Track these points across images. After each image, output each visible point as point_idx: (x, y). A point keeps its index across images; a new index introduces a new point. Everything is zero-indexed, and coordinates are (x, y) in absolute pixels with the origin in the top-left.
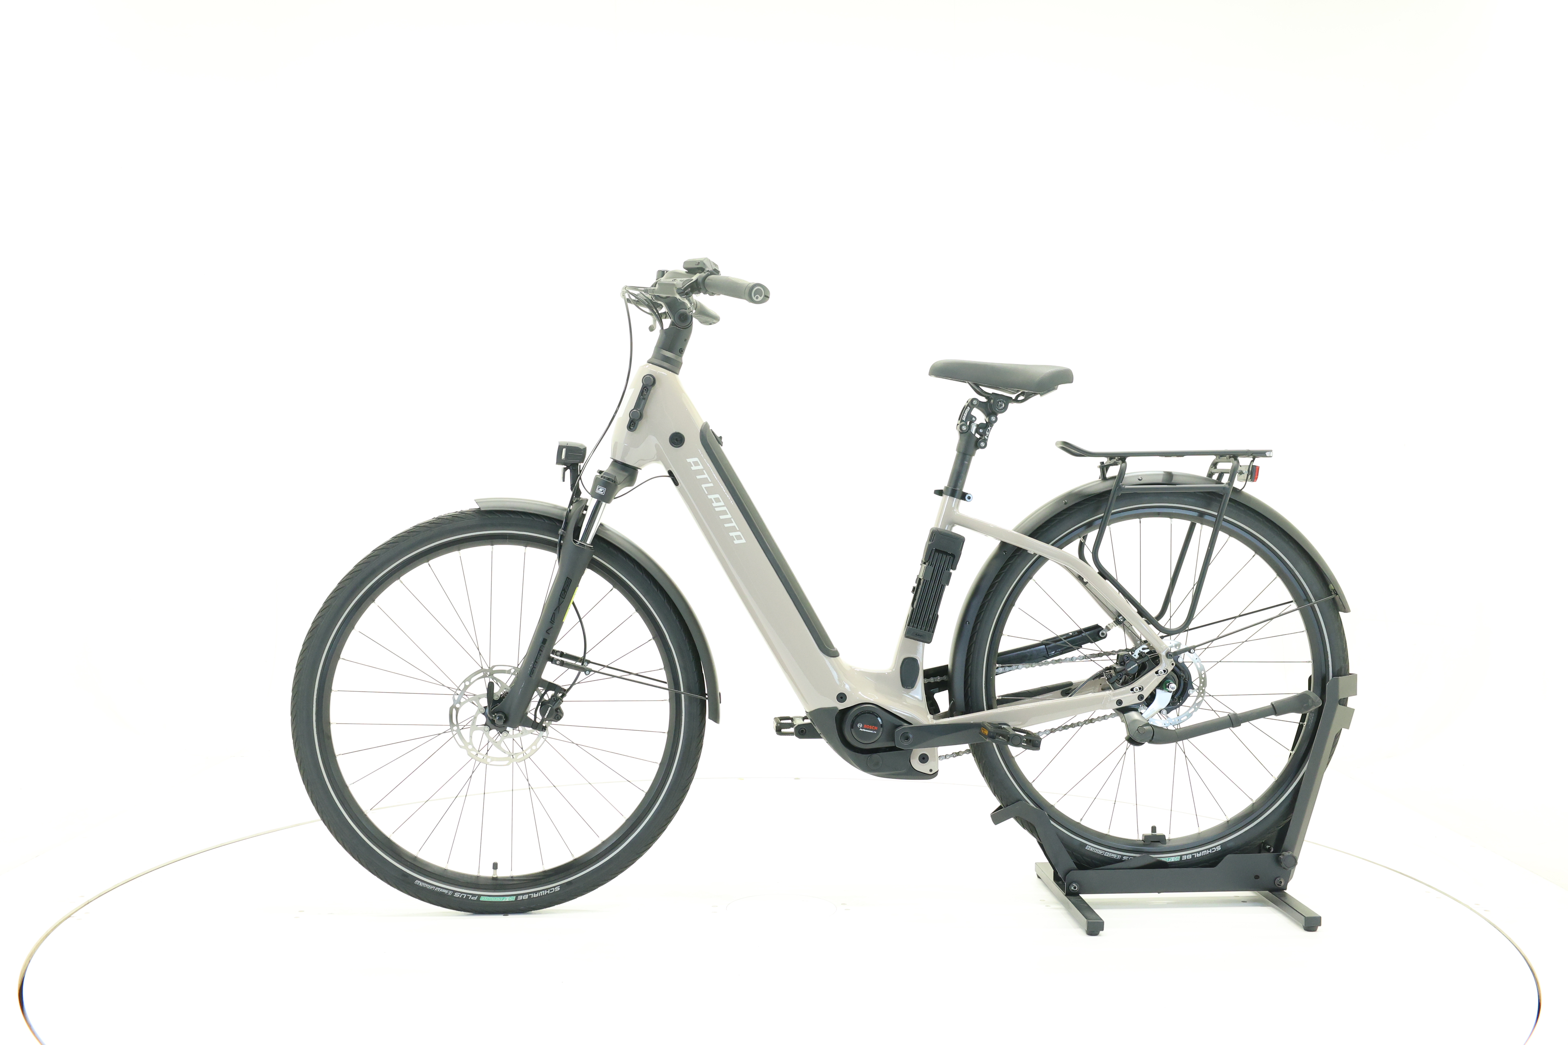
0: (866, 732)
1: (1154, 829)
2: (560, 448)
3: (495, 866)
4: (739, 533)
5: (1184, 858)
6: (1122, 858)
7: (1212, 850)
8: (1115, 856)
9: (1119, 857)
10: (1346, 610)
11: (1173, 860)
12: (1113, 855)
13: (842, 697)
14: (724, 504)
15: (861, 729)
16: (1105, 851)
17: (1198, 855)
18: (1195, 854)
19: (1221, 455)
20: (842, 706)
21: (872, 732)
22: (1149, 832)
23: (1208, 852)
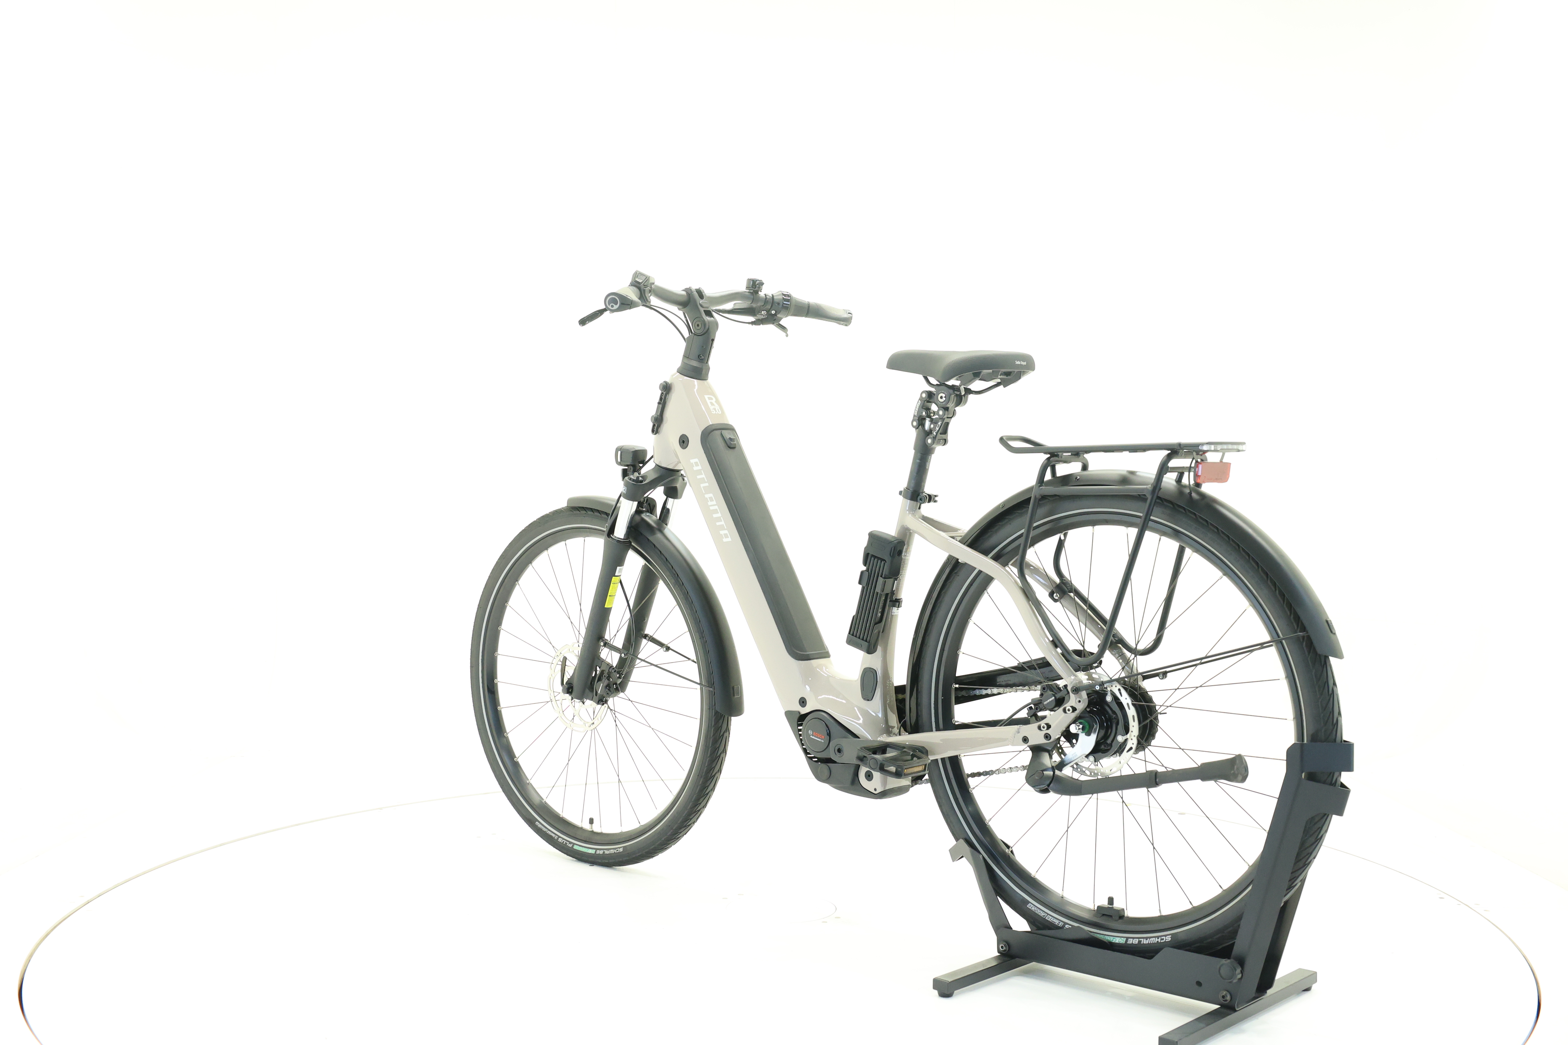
0: (815, 739)
1: (1111, 900)
2: (617, 450)
3: (591, 821)
4: (726, 532)
5: (1130, 941)
6: (1064, 926)
7: (1162, 939)
8: (1057, 922)
9: (1061, 924)
10: (1339, 655)
11: (1117, 942)
12: (1055, 920)
13: (803, 702)
14: (716, 503)
15: (811, 736)
16: (1048, 914)
17: (1145, 942)
18: (1142, 940)
19: (1174, 451)
20: (804, 711)
21: (820, 740)
22: (1105, 903)
23: (1157, 940)
